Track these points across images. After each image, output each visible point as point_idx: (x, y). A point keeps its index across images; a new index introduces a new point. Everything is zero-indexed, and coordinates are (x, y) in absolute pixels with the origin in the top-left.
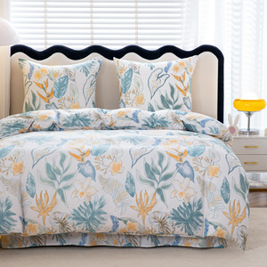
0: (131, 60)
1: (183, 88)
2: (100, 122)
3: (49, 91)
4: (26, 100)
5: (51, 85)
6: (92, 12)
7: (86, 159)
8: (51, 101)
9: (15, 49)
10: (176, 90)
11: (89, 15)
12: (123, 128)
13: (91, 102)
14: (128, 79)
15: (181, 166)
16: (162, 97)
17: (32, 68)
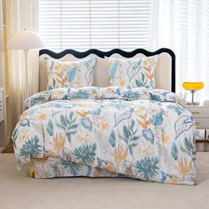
0: (116, 58)
1: (150, 75)
2: (95, 95)
3: (64, 77)
4: (49, 84)
5: (65, 74)
6: (90, 28)
7: (87, 116)
8: (65, 84)
9: (42, 52)
10: (146, 76)
11: (88, 30)
12: (110, 99)
13: (90, 84)
14: (114, 70)
15: (145, 132)
16: (136, 81)
17: (53, 63)
